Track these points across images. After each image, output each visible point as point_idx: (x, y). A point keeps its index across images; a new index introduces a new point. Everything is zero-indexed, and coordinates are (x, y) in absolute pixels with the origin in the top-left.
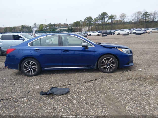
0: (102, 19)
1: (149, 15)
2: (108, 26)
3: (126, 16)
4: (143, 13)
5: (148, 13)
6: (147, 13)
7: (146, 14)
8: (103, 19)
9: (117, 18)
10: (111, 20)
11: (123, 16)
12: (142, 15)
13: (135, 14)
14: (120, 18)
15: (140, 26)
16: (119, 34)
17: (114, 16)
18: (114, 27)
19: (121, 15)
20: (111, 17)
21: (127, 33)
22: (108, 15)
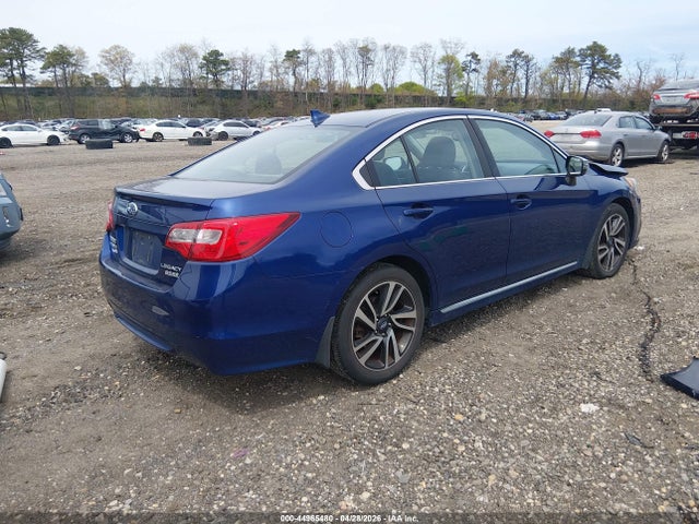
0: (11, 64)
1: (225, 63)
2: (50, 103)
3: (135, 60)
4: (202, 53)
5: (222, 55)
6: (221, 58)
7: (214, 61)
8: (15, 63)
9: (89, 66)
10: (59, 72)
11: (118, 58)
12: (201, 61)
13: (172, 56)
14: (106, 64)
15: (200, 107)
16: (158, 137)
17: (73, 55)
18: (79, 106)
19: (107, 52)
20: (60, 57)
21: (191, 136)
22: (40, 46)
